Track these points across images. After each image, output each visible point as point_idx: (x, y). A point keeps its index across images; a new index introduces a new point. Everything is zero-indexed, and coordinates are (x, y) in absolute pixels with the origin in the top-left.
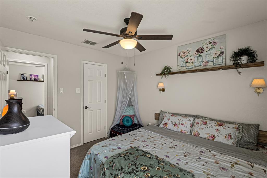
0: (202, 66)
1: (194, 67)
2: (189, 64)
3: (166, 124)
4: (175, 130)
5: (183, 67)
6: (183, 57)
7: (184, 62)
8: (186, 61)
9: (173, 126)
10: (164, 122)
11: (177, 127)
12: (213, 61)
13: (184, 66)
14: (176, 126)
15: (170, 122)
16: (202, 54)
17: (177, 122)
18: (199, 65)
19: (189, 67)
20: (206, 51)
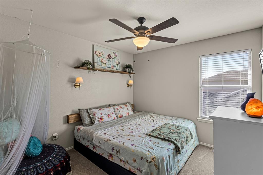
0: (111, 68)
1: (106, 67)
2: (103, 64)
3: (101, 118)
4: (110, 119)
5: (99, 66)
6: (99, 56)
7: (100, 61)
8: (101, 61)
9: (108, 117)
10: (98, 118)
11: (111, 117)
12: (116, 67)
13: (100, 64)
14: (109, 117)
15: (104, 116)
16: (110, 59)
17: (109, 113)
18: (109, 67)
19: (104, 67)
20: (113, 59)
